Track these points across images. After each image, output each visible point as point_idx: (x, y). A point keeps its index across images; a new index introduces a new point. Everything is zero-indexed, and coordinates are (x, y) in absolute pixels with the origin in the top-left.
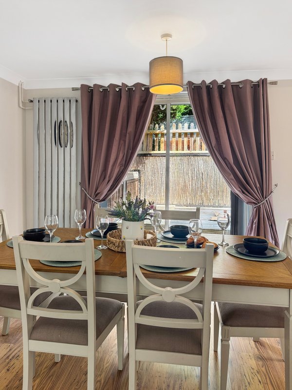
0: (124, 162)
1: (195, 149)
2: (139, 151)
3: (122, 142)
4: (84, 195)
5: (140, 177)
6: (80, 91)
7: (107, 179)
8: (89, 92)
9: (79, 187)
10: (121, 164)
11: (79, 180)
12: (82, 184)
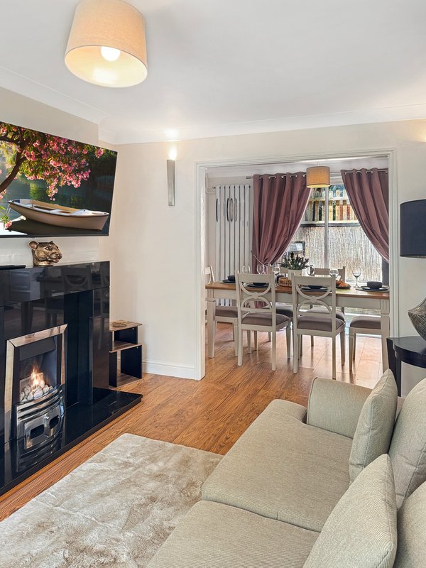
0: (288, 234)
1: (342, 219)
2: (302, 221)
3: (286, 218)
4: (255, 260)
5: (304, 249)
6: (252, 179)
7: (274, 247)
8: (260, 180)
9: (251, 254)
10: (285, 236)
11: (251, 249)
12: (253, 252)
